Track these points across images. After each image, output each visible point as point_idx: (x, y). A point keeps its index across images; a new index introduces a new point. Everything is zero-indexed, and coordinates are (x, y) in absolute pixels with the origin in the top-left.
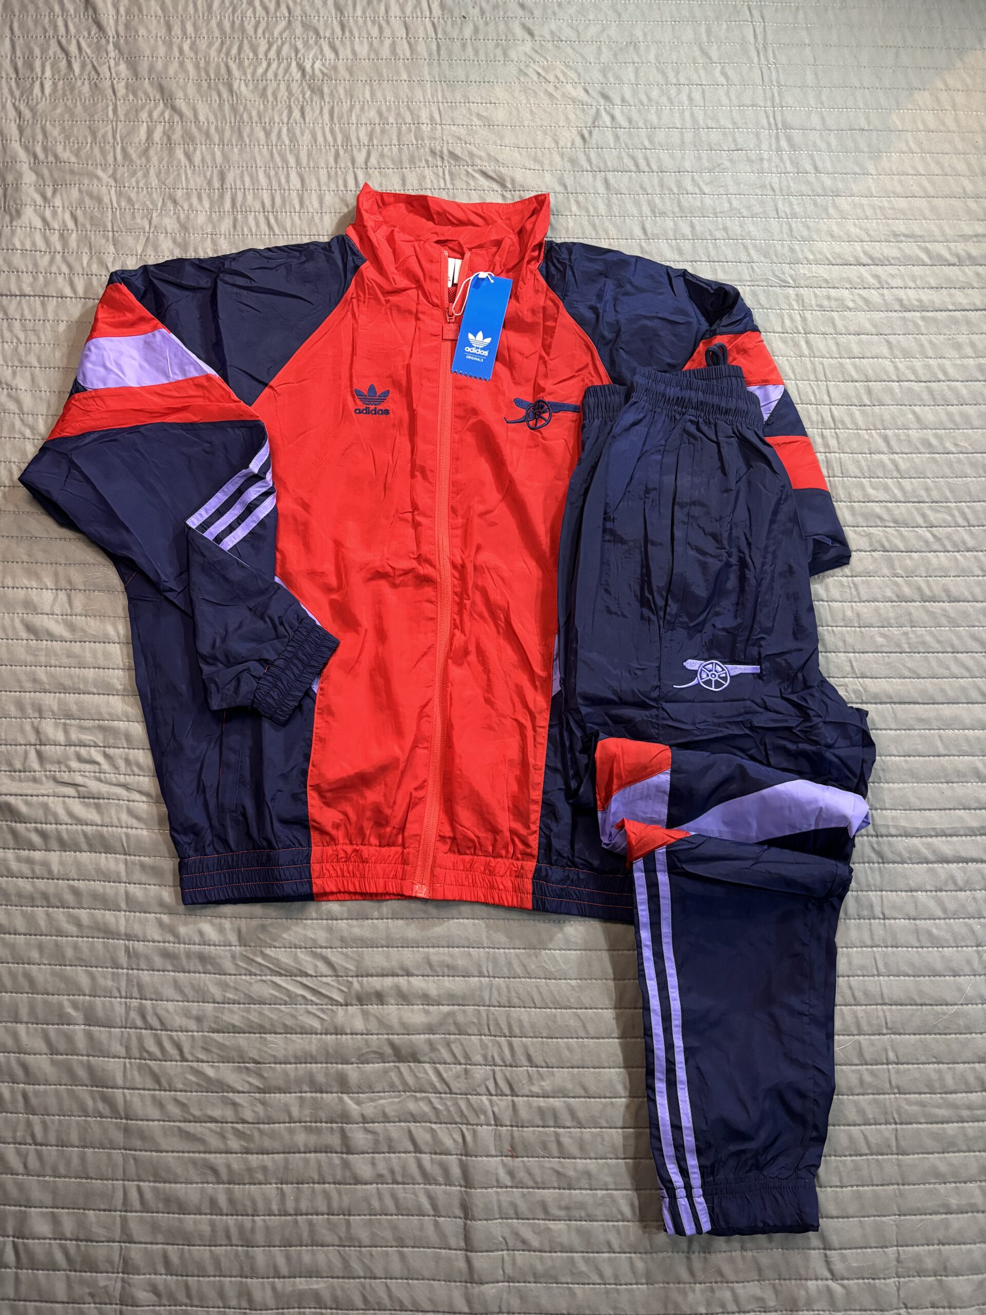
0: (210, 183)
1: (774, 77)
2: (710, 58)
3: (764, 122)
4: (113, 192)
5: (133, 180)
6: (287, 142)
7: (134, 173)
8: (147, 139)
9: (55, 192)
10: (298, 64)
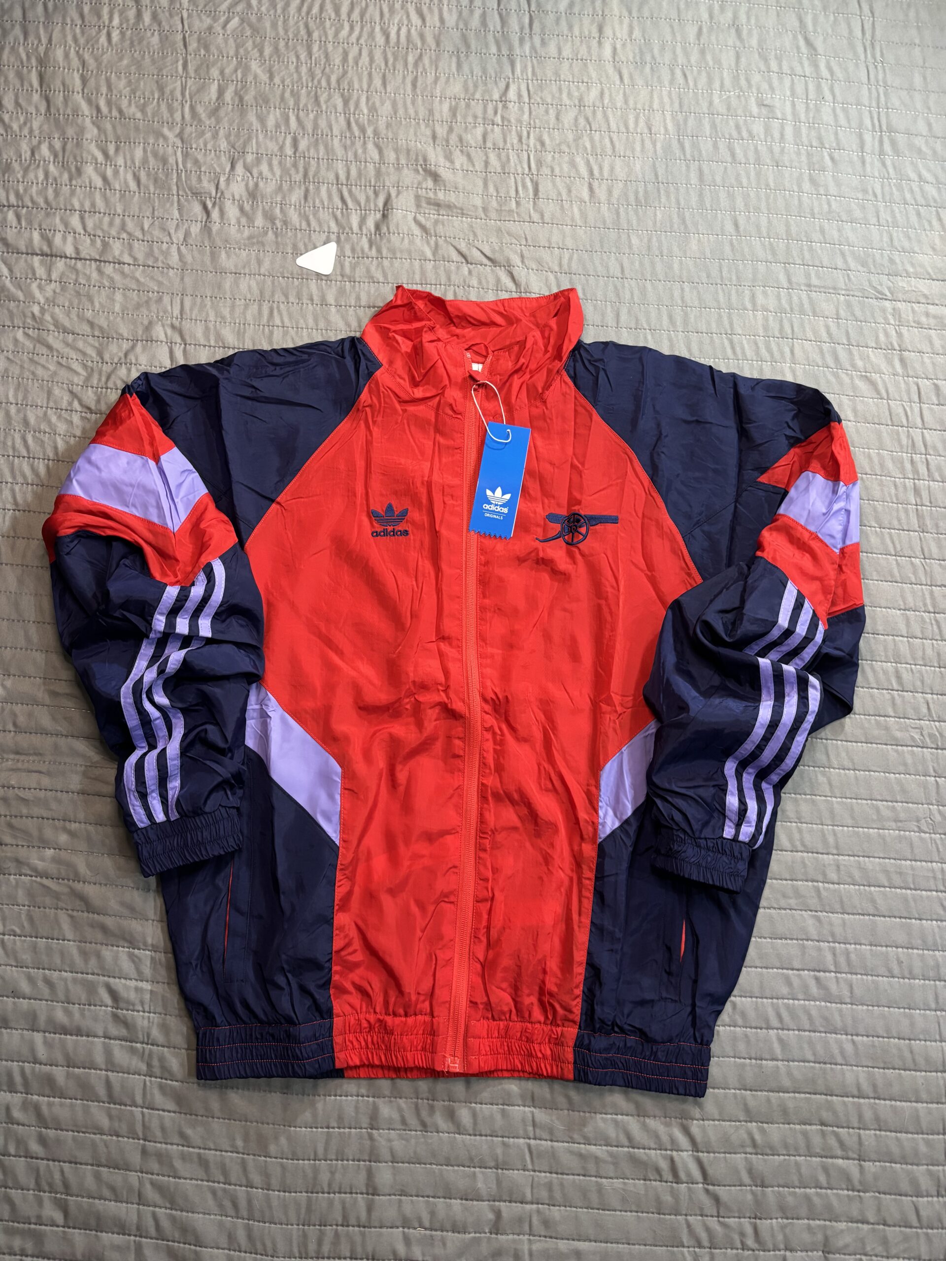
0: (281, 148)
1: (881, 76)
2: (815, 49)
3: (868, 122)
4: (179, 154)
5: (201, 141)
6: (366, 111)
7: (203, 133)
8: (218, 99)
9: (117, 149)
10: (382, 29)
